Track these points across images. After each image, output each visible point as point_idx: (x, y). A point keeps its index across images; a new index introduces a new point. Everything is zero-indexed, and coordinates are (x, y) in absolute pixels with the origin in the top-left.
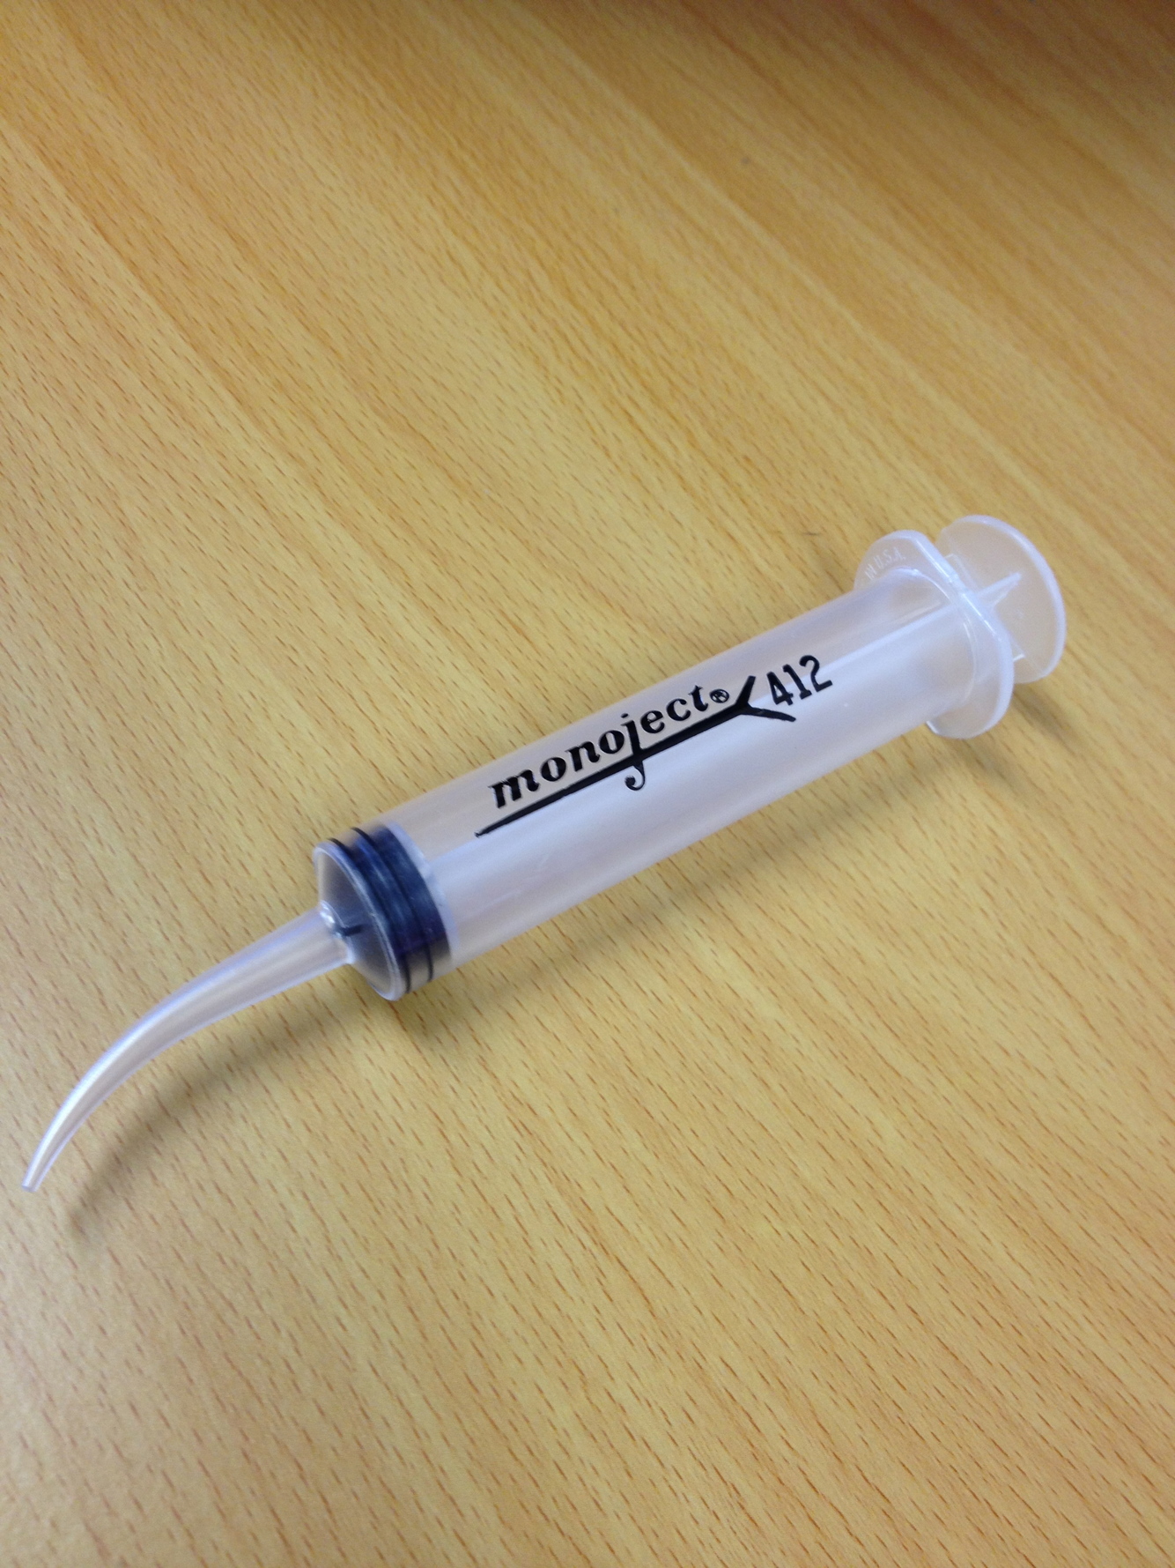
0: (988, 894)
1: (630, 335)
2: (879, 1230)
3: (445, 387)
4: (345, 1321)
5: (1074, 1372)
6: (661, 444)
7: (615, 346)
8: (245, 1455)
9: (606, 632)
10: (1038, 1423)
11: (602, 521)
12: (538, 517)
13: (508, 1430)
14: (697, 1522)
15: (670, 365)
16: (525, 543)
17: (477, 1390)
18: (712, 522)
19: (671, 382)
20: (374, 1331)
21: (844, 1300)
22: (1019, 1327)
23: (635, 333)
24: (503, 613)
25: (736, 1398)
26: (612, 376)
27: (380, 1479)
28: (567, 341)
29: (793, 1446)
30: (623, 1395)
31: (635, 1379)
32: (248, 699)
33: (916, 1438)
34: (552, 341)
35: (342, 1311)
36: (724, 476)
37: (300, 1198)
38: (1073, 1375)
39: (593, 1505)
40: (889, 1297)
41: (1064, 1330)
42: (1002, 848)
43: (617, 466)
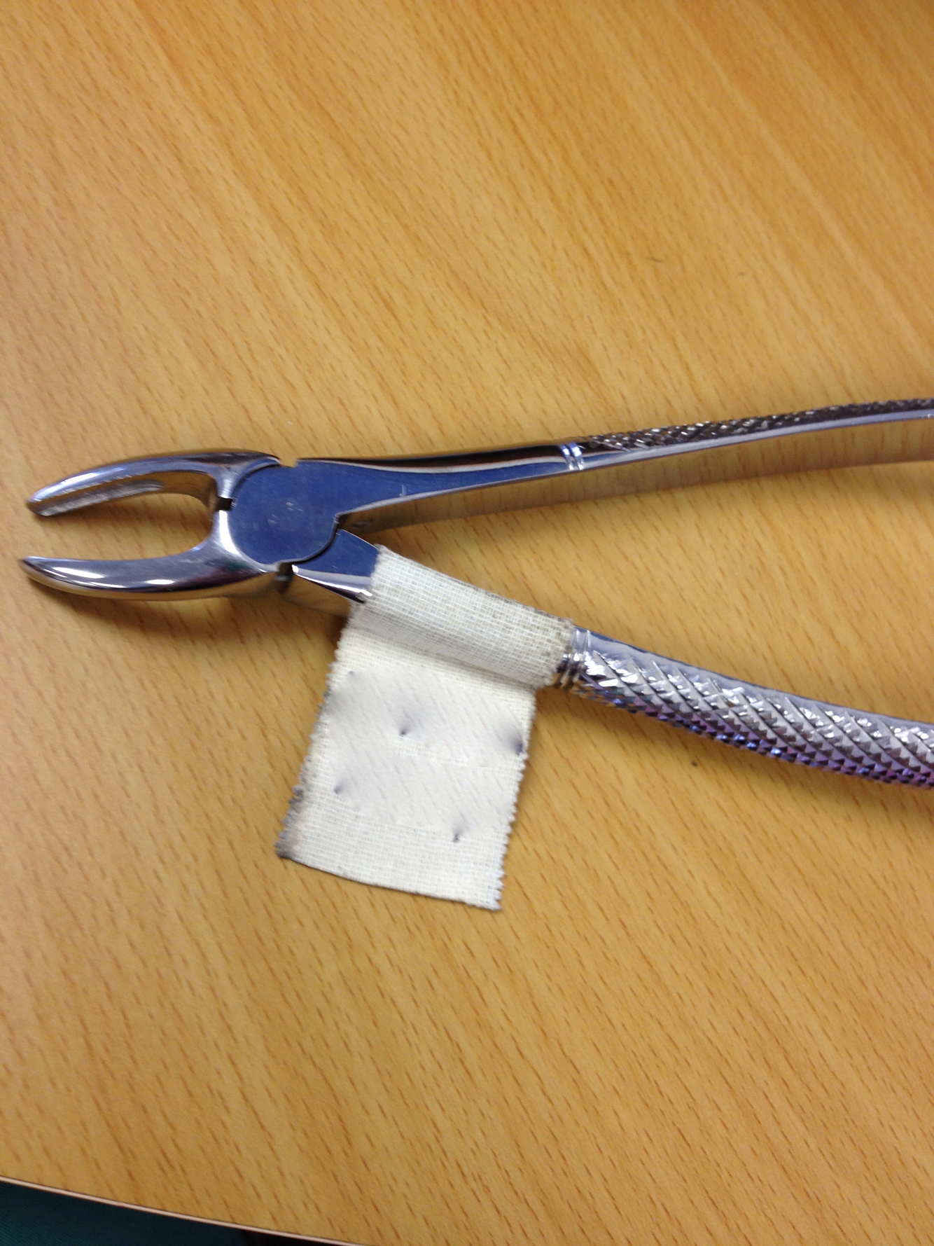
0: (744, 596)
1: (527, 53)
2: (606, 856)
3: (356, 74)
4: (162, 875)
5: (743, 990)
6: (539, 155)
7: (512, 62)
8: (65, 973)
9: (464, 320)
10: (707, 1026)
11: (476, 217)
12: (420, 206)
13: (283, 978)
14: (424, 1069)
15: (558, 86)
16: (405, 227)
17: (262, 943)
18: (571, 235)
19: (556, 101)
20: (184, 886)
21: (570, 908)
22: (705, 949)
23: (531, 51)
24: (376, 288)
25: (471, 974)
26: (504, 87)
27: (173, 1005)
28: (470, 49)
29: (511, 1018)
30: (380, 960)
31: (392, 950)
32: (142, 332)
33: (608, 1025)
34: (456, 45)
35: (160, 867)
36: (589, 195)
37: (136, 769)
38: (741, 992)
39: (343, 1046)
40: (606, 911)
41: (740, 956)
42: (764, 560)
43: (496, 169)
